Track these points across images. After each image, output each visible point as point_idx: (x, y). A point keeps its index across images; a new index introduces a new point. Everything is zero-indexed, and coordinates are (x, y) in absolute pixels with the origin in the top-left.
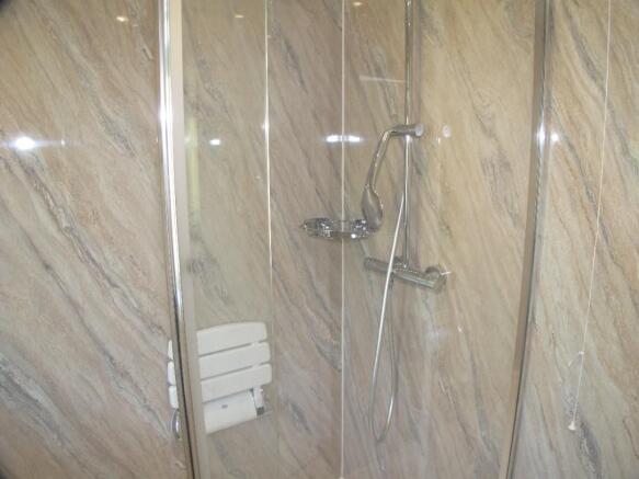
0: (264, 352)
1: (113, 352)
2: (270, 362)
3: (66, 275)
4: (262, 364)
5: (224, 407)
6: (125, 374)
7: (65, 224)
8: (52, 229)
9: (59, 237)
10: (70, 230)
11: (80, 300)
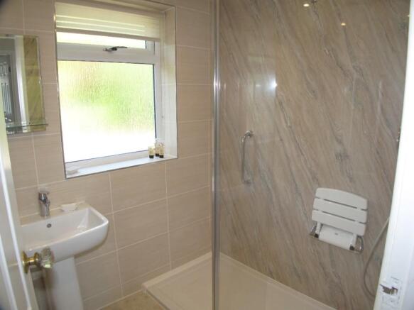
0: (363, 216)
1: (297, 183)
2: (365, 223)
3: (287, 145)
4: (361, 223)
5: (336, 234)
6: (300, 194)
7: (289, 124)
8: (284, 124)
9: (286, 129)
10: (290, 127)
11: (289, 155)
